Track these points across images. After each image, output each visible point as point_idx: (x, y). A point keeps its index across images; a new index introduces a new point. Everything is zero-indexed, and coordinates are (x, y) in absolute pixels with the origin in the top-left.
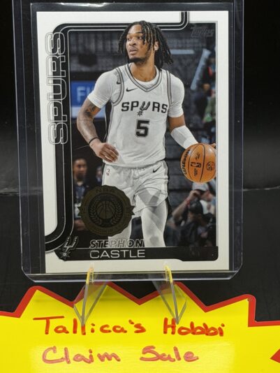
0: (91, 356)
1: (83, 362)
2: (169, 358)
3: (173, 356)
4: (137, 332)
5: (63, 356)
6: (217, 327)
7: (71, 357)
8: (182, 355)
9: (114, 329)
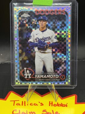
3: (52, 113)
5: (19, 112)
7: (21, 113)
9: (34, 104)
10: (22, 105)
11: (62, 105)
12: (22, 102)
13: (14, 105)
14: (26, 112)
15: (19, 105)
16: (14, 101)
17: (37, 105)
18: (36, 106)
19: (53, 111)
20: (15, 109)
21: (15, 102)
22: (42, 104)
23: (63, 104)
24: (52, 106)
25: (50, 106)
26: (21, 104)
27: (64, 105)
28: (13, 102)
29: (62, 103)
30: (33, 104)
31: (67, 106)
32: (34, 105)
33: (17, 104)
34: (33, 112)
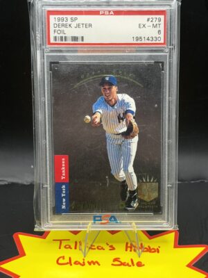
0: (84, 262)
1: (79, 265)
2: (128, 265)
3: (130, 263)
4: (110, 250)
5: (68, 261)
6: (156, 248)
7: (73, 262)
8: (135, 262)
9: (98, 248)
10: (76, 248)
11: (149, 250)
12: (76, 243)
13: (60, 248)
14: (82, 262)
15: (70, 247)
16: (61, 241)
17: (103, 249)
18: (102, 251)
19: (132, 260)
20: (62, 255)
21: (63, 242)
22: (112, 248)
23: (151, 248)
24: (131, 251)
25: (126, 250)
26: (73, 246)
27: (153, 249)
28: (59, 242)
29: (149, 247)
30: (96, 247)
31: (158, 252)
32: (97, 250)
33: (65, 247)
34: (94, 261)
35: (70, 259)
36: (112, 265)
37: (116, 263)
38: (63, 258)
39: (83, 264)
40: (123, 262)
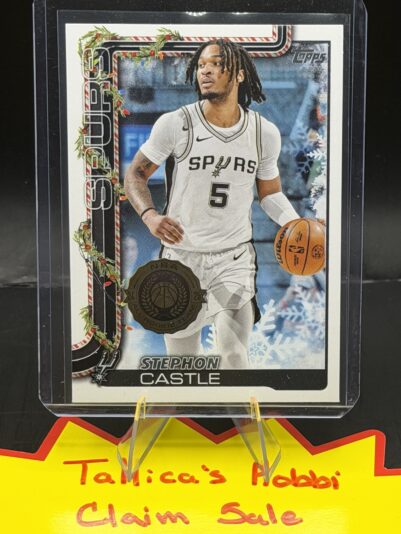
0: (147, 517)
1: (135, 524)
2: (260, 520)
4: (214, 482)
6: (329, 476)
8: (278, 515)
35: (111, 507)
36: (221, 521)
37: (231, 516)
38: (94, 506)
39: (146, 523)
40: (247, 513)
